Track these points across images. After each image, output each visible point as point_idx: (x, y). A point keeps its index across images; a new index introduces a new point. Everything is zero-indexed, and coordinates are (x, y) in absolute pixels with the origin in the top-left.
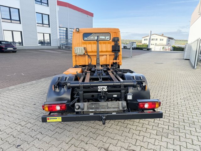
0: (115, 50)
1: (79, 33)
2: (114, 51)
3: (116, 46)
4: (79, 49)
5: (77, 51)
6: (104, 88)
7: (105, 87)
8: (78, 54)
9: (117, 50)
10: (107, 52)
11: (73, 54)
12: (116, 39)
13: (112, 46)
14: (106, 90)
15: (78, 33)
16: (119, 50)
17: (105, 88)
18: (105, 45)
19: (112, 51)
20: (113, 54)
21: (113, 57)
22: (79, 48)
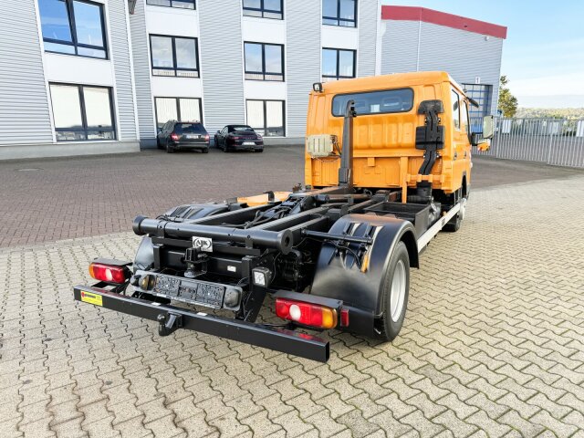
0: (426, 143)
1: (324, 95)
2: (422, 146)
3: (429, 128)
4: (317, 142)
5: (312, 147)
6: (205, 243)
7: (209, 241)
8: (314, 154)
9: (433, 143)
10: (400, 147)
11: (307, 156)
12: (430, 106)
13: (418, 129)
14: (211, 250)
15: (320, 96)
16: (441, 143)
17: (209, 243)
18: (394, 126)
19: (417, 143)
20: (421, 153)
21: (418, 164)
22: (317, 137)
